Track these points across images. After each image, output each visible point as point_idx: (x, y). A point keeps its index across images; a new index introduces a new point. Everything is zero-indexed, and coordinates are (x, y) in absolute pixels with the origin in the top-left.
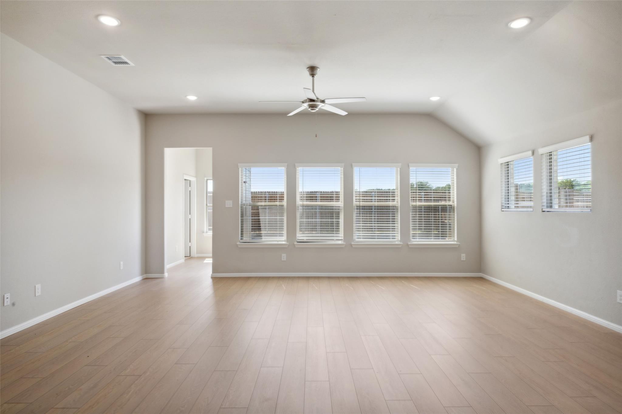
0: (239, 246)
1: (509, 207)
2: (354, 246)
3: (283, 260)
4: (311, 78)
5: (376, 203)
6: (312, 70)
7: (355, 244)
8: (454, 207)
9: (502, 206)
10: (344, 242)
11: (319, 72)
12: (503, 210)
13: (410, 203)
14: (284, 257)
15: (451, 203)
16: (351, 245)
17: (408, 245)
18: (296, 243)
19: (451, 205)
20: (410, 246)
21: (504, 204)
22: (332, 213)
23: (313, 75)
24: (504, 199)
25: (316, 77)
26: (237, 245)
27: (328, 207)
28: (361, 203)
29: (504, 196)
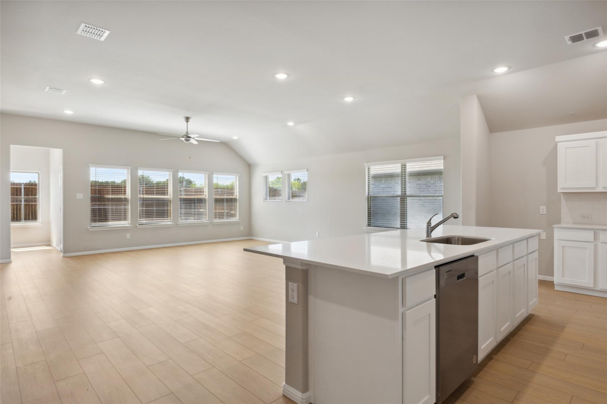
0: (90, 230)
1: (267, 199)
2: (179, 225)
3: (127, 238)
4: (186, 123)
5: (193, 196)
6: (187, 119)
7: (180, 224)
8: (237, 199)
9: (264, 199)
10: (172, 223)
11: (191, 120)
12: (264, 201)
13: (214, 196)
14: (128, 236)
15: (235, 197)
16: (177, 225)
17: (212, 223)
18: (138, 225)
19: (235, 198)
20: (214, 224)
21: (265, 198)
22: (164, 203)
23: (187, 122)
24: (265, 195)
25: (188, 123)
26: (87, 229)
27: (157, 199)
28: (184, 196)
29: (265, 194)
